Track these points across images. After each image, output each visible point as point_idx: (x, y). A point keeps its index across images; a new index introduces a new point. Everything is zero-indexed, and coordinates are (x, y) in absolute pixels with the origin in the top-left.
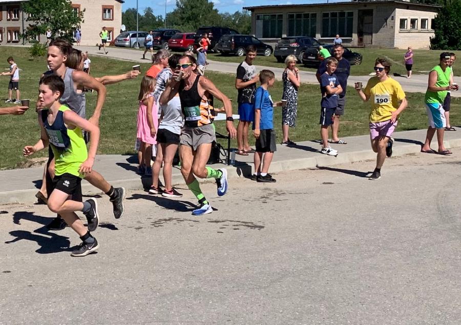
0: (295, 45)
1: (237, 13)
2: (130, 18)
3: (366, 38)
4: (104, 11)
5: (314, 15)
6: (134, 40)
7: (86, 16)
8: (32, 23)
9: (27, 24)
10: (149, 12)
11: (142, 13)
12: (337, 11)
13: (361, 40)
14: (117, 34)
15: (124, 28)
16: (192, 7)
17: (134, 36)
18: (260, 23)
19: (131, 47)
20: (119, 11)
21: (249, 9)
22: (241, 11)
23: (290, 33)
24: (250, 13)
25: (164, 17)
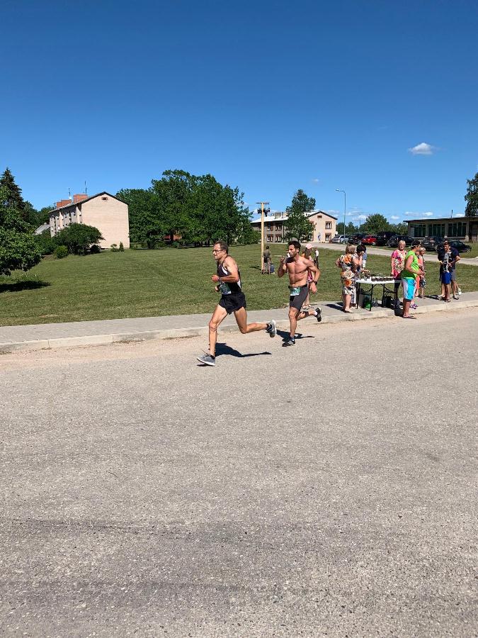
0: (433, 241)
1: (400, 224)
2: (340, 228)
3: (474, 238)
4: (327, 224)
5: (444, 225)
6: (342, 239)
7: (317, 227)
8: (288, 231)
9: (285, 232)
10: (351, 224)
11: (347, 225)
12: (457, 222)
13: (470, 238)
14: (333, 236)
15: (337, 233)
16: (375, 221)
17: (342, 237)
18: (413, 229)
19: (341, 243)
20: (334, 224)
21: (407, 222)
22: (402, 223)
23: (430, 235)
24: (407, 224)
25: (359, 227)
